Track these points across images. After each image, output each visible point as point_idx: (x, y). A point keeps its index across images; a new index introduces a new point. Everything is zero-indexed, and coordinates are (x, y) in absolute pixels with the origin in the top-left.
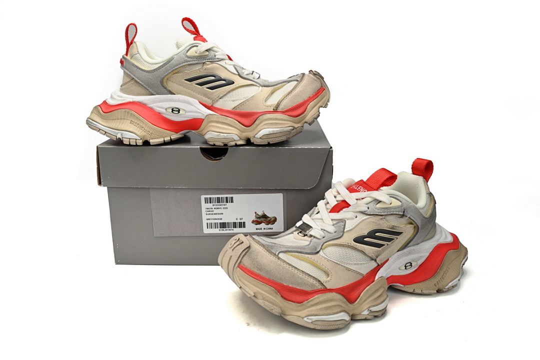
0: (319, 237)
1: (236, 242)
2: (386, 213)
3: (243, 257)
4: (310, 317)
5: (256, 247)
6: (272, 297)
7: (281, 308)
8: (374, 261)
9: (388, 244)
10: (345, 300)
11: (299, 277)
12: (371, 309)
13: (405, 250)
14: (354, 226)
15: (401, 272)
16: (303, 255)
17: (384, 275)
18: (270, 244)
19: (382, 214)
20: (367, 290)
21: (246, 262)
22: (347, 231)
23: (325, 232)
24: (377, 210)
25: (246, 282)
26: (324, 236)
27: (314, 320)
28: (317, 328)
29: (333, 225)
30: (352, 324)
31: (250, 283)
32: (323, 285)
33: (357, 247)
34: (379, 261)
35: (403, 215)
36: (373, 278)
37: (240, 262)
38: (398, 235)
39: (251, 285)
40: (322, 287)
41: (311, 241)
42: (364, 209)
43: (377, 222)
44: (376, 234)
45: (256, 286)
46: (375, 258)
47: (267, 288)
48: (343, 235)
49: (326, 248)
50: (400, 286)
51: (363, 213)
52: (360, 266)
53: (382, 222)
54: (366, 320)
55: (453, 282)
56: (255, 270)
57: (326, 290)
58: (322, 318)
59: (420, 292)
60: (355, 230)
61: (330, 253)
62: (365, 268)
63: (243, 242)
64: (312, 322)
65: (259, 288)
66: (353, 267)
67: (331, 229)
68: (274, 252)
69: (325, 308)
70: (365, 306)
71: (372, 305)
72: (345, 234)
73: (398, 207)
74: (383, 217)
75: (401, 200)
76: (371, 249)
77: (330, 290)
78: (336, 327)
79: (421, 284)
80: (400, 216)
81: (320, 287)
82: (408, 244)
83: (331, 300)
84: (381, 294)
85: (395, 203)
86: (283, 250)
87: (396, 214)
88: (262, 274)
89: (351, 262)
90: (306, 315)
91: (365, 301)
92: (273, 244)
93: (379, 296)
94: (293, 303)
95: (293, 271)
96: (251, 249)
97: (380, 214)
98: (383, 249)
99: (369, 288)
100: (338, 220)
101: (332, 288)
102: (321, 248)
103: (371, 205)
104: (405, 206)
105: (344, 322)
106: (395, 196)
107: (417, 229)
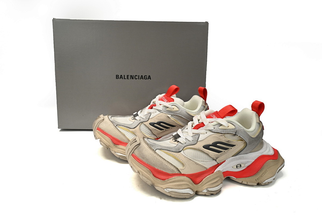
0: (183, 143)
1: (133, 141)
2: (224, 132)
3: (135, 150)
4: (168, 189)
5: (143, 144)
6: (147, 175)
7: (152, 182)
8: (215, 161)
9: (224, 151)
10: (192, 182)
11: (165, 165)
12: (208, 189)
13: (237, 156)
14: (204, 138)
15: (233, 170)
16: (170, 152)
17: (221, 170)
18: (152, 144)
19: (222, 132)
20: (207, 178)
21: (136, 153)
22: (200, 141)
23: (187, 140)
24: (219, 130)
25: (135, 165)
26: (186, 142)
27: (170, 191)
28: (172, 196)
29: (192, 137)
30: (196, 196)
31: (136, 165)
32: (180, 172)
33: (204, 151)
34: (219, 161)
35: (235, 134)
36: (213, 170)
37: (133, 152)
38: (232, 147)
39: (137, 166)
40: (179, 173)
41: (177, 145)
42: (212, 128)
43: (219, 137)
44: (218, 145)
45: (139, 167)
46: (215, 159)
47: (145, 169)
48: (197, 143)
49: (185, 149)
50: (233, 178)
51: (210, 131)
52: (205, 162)
53: (221, 137)
54: (205, 195)
55: (268, 180)
56: (140, 158)
57: (181, 174)
58: (175, 190)
59: (246, 183)
60: (204, 140)
61: (188, 153)
62: (210, 164)
63: (136, 141)
64: (169, 192)
65: (141, 168)
66: (200, 163)
67: (191, 139)
68: (153, 149)
69: (178, 185)
70: (205, 187)
71: (209, 187)
72: (198, 142)
73: (233, 129)
74: (223, 134)
75: (235, 125)
76: (213, 153)
77: (184, 175)
78: (184, 197)
79: (246, 178)
80: (233, 135)
81: (177, 172)
82: (239, 153)
83: (182, 181)
84: (217, 181)
85: (231, 127)
86: (159, 148)
87: (230, 133)
88: (144, 160)
89: (199, 160)
90: (166, 187)
91: (205, 184)
92: (154, 144)
93: (215, 182)
94: (159, 180)
95: (162, 161)
96: (140, 146)
97: (221, 132)
98: (221, 154)
99: (209, 176)
100: (196, 133)
101: (185, 174)
102: (183, 149)
103: (216, 127)
104: (237, 129)
105: (189, 195)
106: (232, 123)
107: (246, 144)
